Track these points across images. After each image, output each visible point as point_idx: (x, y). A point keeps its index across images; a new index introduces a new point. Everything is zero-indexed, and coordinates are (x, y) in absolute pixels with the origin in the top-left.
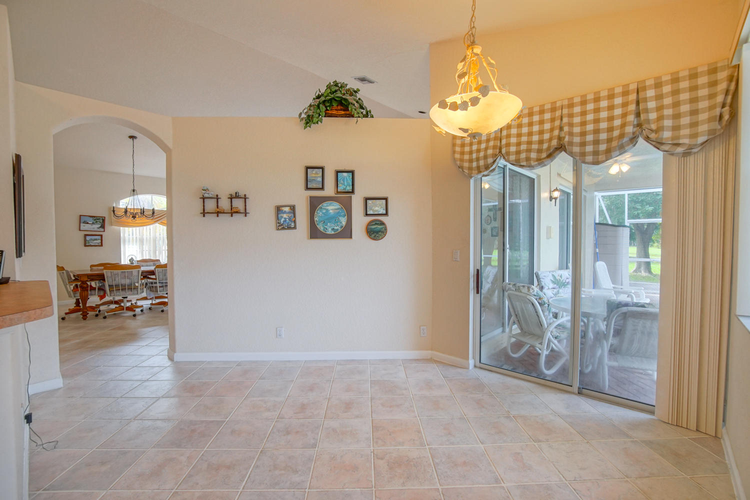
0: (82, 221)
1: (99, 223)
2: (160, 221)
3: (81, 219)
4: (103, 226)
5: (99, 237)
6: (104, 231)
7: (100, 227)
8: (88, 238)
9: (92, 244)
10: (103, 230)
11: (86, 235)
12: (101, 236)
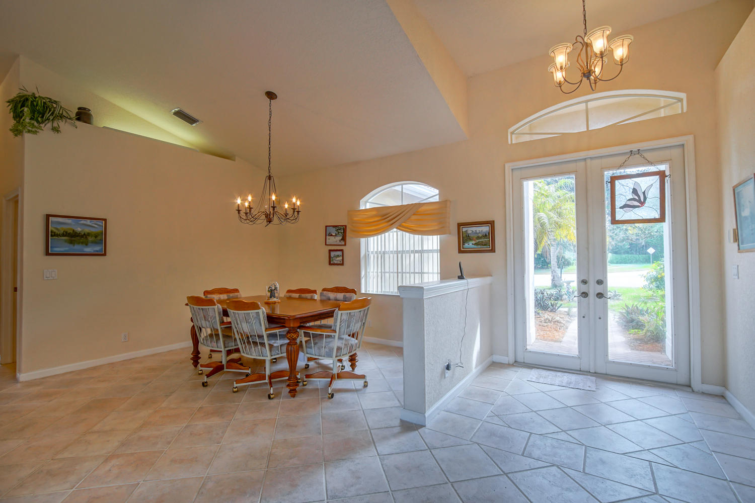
0: (328, 233)
1: (340, 234)
2: (398, 223)
3: (327, 230)
4: (344, 239)
5: (340, 253)
6: (345, 245)
7: (342, 240)
8: (333, 254)
9: (336, 262)
10: (343, 243)
11: (330, 251)
12: (342, 250)
